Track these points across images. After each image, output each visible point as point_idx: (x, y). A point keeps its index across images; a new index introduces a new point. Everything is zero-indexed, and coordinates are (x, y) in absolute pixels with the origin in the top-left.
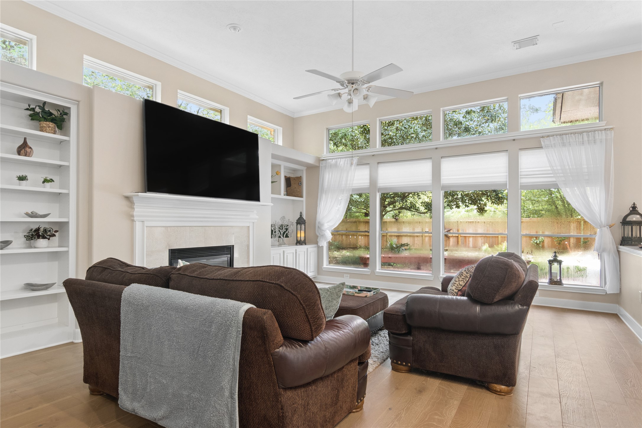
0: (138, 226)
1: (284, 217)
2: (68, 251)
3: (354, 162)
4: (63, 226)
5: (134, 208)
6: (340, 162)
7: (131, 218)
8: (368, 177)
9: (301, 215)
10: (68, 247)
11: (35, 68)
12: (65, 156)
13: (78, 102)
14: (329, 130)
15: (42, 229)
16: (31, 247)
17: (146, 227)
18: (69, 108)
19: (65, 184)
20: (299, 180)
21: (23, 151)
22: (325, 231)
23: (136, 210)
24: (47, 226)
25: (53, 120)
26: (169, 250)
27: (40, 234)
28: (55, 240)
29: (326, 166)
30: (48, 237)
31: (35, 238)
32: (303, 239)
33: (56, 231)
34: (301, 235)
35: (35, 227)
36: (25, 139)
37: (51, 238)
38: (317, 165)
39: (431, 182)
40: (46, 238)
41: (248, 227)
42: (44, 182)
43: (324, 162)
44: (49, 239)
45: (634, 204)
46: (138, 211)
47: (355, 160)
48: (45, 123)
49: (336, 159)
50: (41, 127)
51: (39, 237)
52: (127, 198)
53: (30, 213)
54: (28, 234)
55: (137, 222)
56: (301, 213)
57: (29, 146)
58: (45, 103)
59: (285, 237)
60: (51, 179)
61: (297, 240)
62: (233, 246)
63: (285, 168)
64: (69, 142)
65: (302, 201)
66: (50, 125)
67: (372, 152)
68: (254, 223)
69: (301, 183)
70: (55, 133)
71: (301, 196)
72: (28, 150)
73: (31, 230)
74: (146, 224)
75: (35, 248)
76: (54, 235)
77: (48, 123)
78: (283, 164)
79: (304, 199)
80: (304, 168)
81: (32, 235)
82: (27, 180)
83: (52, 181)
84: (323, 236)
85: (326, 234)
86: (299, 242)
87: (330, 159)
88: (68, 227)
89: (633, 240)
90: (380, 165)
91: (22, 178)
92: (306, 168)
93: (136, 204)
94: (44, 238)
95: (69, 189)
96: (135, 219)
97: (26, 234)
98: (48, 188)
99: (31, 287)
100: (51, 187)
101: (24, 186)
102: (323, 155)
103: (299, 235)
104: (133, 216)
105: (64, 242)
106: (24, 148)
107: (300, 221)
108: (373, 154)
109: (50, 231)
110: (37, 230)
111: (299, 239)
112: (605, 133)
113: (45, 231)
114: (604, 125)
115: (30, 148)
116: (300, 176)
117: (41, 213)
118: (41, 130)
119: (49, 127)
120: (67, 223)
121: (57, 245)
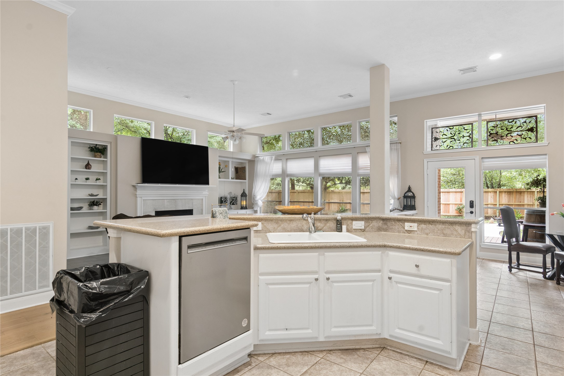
0: (139, 199)
1: (231, 192)
2: (106, 212)
3: (273, 159)
4: (104, 200)
5: (137, 191)
6: (266, 158)
7: (136, 196)
8: (281, 167)
9: (244, 191)
10: (107, 209)
11: (92, 130)
12: (105, 168)
13: (111, 142)
14: (262, 137)
15: (95, 202)
16: (91, 210)
17: (143, 200)
18: (107, 146)
19: (105, 181)
20: (244, 169)
21: (87, 167)
22: (257, 201)
23: (138, 192)
24: (98, 200)
25: (100, 152)
26: (155, 211)
27: (95, 204)
28: (101, 206)
29: (258, 160)
30: (98, 205)
31: (92, 205)
32: (244, 206)
33: (101, 202)
34: (244, 203)
35: (92, 200)
36: (88, 161)
37: (99, 206)
38: (254, 160)
39: (314, 171)
40: (97, 206)
41: (202, 199)
42: (96, 180)
43: (257, 158)
44: (98, 206)
45: (409, 186)
46: (139, 192)
47: (274, 157)
48: (97, 153)
49: (264, 156)
50: (95, 155)
51: (94, 205)
52: (134, 186)
53: (90, 194)
54: (90, 204)
55: (138, 198)
56: (244, 190)
57: (90, 164)
58: (96, 145)
59: (232, 205)
60: (99, 179)
61: (241, 206)
62: (193, 210)
63: (232, 162)
64: (107, 161)
65: (246, 182)
66: (99, 154)
67: (283, 153)
68: (206, 197)
69: (245, 171)
70: (101, 158)
71: (245, 179)
72: (90, 166)
73: (91, 202)
74: (143, 198)
75: (93, 210)
76: (101, 204)
77: (98, 153)
78: (231, 160)
79: (247, 181)
80: (247, 162)
81: (91, 204)
82: (89, 179)
83: (100, 179)
84: (257, 204)
85: (258, 203)
86: (242, 208)
87: (261, 156)
88: (107, 200)
89: (407, 206)
90: (288, 160)
91: (87, 179)
92: (248, 161)
93: (138, 189)
94: (96, 205)
95: (107, 183)
96: (137, 196)
97: (88, 204)
98: (98, 183)
99: (90, 228)
100: (99, 182)
101: (88, 182)
102: (257, 153)
103: (242, 204)
104: (136, 195)
105: (105, 207)
106: (88, 165)
107: (244, 195)
108: (284, 153)
109: (99, 202)
110: (93, 202)
111: (242, 206)
112: (396, 145)
113: (97, 202)
114: (397, 140)
115: (91, 165)
116: (244, 166)
117: (95, 194)
118: (95, 157)
119: (98, 155)
120: (106, 199)
121: (102, 209)
